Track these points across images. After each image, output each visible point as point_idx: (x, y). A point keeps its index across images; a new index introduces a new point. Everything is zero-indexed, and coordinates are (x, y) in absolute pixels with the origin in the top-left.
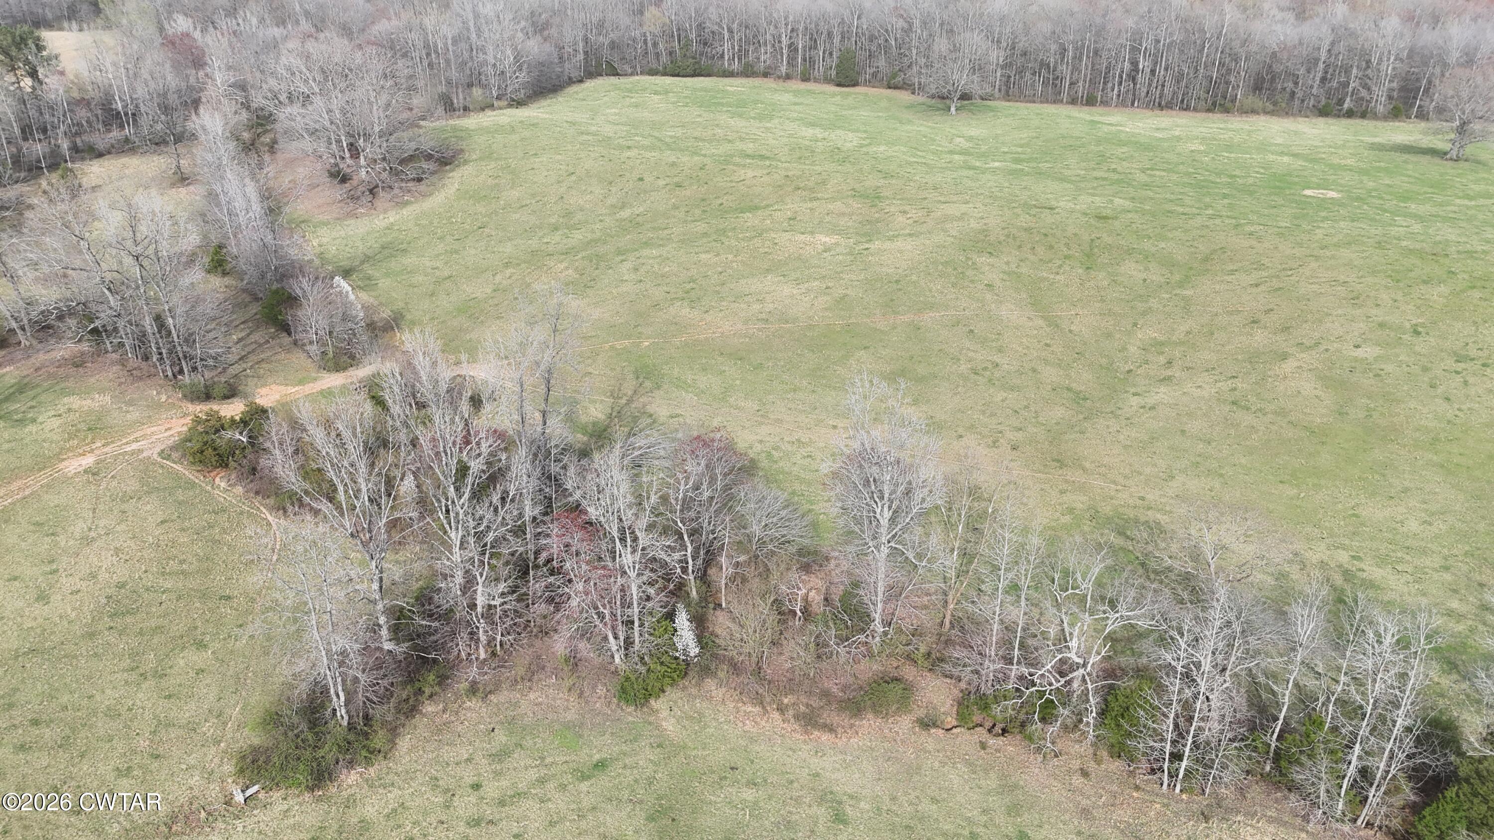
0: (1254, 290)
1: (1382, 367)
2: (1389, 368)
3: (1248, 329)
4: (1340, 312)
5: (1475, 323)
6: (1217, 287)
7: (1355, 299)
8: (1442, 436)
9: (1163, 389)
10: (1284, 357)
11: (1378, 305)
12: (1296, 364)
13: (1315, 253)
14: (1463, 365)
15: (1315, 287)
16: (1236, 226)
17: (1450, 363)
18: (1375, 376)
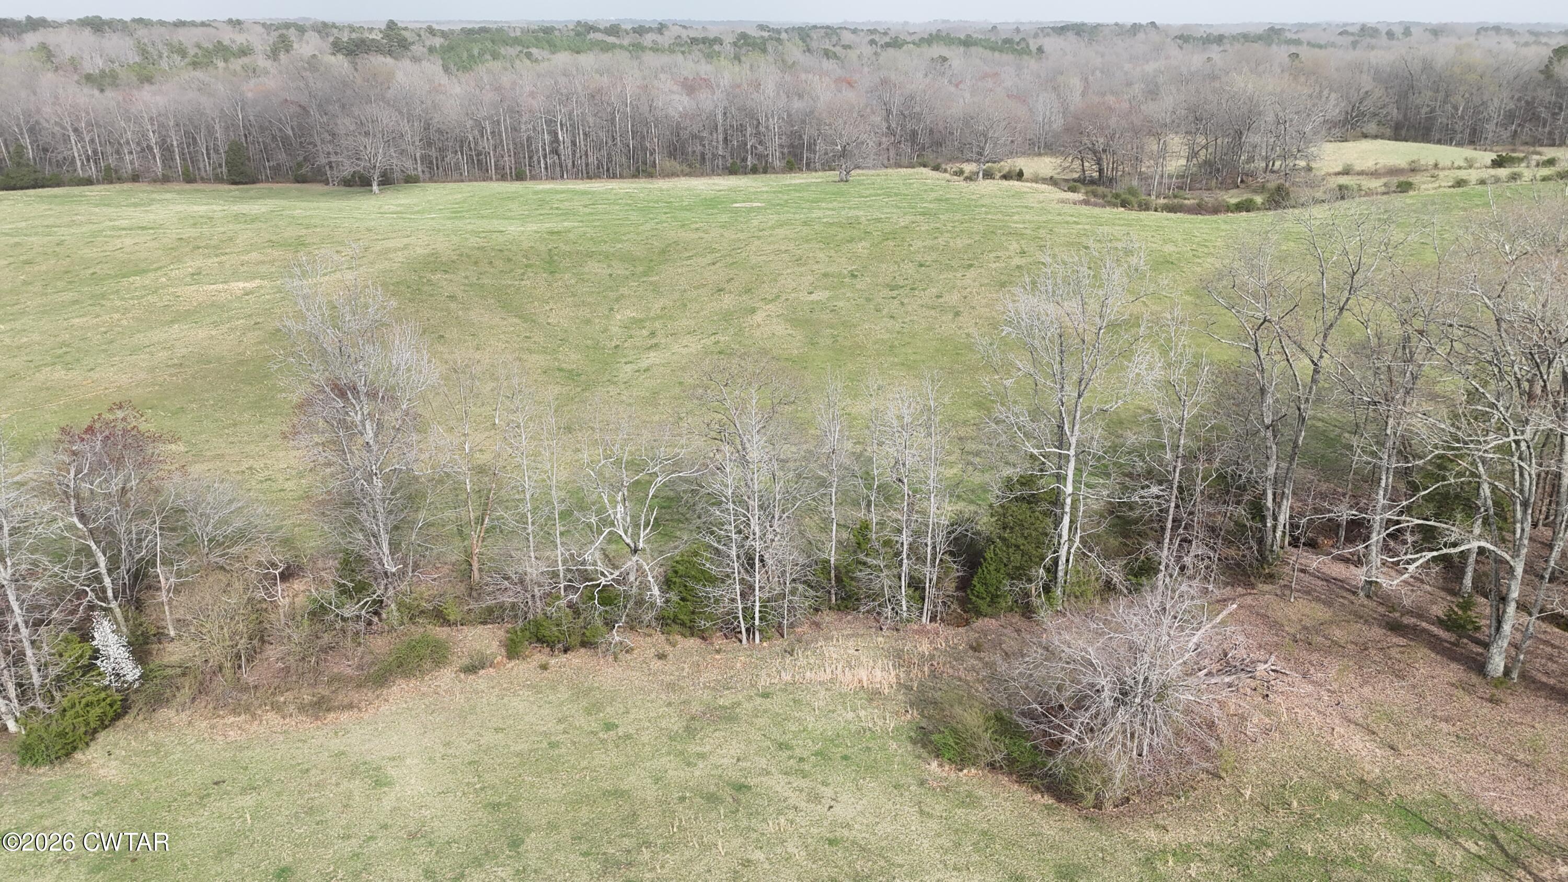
0: (712, 267)
1: (835, 304)
2: (841, 304)
3: (716, 296)
4: (789, 271)
5: (896, 262)
6: (680, 271)
7: (798, 261)
8: (896, 343)
9: (652, 354)
10: (753, 311)
11: (817, 262)
12: (764, 314)
13: (756, 234)
14: (896, 292)
15: (764, 258)
16: (683, 226)
17: (886, 292)
18: (831, 311)
